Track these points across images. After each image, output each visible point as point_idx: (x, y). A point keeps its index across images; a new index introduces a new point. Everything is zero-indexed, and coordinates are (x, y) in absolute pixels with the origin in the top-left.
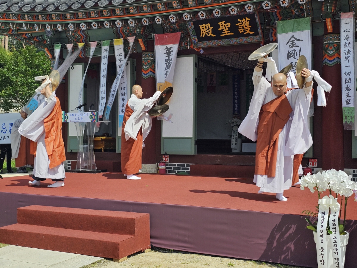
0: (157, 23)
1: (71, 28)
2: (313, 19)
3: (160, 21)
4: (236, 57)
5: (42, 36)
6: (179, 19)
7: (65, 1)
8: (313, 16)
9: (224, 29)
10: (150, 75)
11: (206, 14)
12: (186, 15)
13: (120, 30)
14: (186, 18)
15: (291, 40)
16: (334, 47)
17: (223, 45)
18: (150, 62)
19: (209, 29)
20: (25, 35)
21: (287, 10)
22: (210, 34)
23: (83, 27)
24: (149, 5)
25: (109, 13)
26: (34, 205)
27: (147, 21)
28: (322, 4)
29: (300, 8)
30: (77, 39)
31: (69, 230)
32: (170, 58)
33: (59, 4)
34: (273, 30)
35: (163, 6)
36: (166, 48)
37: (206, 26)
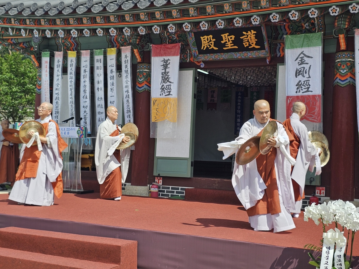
0: (155, 33)
1: (61, 35)
2: (324, 35)
3: (158, 30)
4: (240, 72)
5: (29, 42)
6: (178, 29)
7: (56, 5)
8: (325, 31)
9: (228, 42)
10: (145, 88)
11: (209, 25)
12: (186, 25)
13: (114, 39)
14: (186, 29)
15: (300, 57)
16: (347, 66)
17: (226, 59)
18: (145, 74)
19: (211, 41)
20: (10, 40)
21: (297, 24)
22: (212, 46)
23: (74, 34)
24: (147, 13)
25: (102, 20)
26: (12, 227)
27: (143, 30)
28: (336, 19)
29: (312, 22)
30: (67, 47)
31: (48, 255)
32: (167, 71)
33: (49, 9)
34: (281, 45)
35: (162, 15)
36: (163, 60)
37: (208, 38)
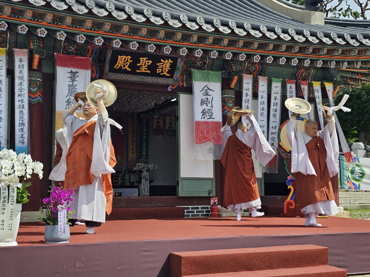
9: (143, 65)
10: (39, 100)
15: (205, 89)
17: (138, 81)
18: (38, 84)
19: (127, 61)
22: (126, 67)
32: (74, 84)
36: (70, 71)
37: (125, 59)
